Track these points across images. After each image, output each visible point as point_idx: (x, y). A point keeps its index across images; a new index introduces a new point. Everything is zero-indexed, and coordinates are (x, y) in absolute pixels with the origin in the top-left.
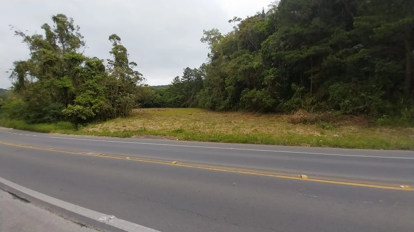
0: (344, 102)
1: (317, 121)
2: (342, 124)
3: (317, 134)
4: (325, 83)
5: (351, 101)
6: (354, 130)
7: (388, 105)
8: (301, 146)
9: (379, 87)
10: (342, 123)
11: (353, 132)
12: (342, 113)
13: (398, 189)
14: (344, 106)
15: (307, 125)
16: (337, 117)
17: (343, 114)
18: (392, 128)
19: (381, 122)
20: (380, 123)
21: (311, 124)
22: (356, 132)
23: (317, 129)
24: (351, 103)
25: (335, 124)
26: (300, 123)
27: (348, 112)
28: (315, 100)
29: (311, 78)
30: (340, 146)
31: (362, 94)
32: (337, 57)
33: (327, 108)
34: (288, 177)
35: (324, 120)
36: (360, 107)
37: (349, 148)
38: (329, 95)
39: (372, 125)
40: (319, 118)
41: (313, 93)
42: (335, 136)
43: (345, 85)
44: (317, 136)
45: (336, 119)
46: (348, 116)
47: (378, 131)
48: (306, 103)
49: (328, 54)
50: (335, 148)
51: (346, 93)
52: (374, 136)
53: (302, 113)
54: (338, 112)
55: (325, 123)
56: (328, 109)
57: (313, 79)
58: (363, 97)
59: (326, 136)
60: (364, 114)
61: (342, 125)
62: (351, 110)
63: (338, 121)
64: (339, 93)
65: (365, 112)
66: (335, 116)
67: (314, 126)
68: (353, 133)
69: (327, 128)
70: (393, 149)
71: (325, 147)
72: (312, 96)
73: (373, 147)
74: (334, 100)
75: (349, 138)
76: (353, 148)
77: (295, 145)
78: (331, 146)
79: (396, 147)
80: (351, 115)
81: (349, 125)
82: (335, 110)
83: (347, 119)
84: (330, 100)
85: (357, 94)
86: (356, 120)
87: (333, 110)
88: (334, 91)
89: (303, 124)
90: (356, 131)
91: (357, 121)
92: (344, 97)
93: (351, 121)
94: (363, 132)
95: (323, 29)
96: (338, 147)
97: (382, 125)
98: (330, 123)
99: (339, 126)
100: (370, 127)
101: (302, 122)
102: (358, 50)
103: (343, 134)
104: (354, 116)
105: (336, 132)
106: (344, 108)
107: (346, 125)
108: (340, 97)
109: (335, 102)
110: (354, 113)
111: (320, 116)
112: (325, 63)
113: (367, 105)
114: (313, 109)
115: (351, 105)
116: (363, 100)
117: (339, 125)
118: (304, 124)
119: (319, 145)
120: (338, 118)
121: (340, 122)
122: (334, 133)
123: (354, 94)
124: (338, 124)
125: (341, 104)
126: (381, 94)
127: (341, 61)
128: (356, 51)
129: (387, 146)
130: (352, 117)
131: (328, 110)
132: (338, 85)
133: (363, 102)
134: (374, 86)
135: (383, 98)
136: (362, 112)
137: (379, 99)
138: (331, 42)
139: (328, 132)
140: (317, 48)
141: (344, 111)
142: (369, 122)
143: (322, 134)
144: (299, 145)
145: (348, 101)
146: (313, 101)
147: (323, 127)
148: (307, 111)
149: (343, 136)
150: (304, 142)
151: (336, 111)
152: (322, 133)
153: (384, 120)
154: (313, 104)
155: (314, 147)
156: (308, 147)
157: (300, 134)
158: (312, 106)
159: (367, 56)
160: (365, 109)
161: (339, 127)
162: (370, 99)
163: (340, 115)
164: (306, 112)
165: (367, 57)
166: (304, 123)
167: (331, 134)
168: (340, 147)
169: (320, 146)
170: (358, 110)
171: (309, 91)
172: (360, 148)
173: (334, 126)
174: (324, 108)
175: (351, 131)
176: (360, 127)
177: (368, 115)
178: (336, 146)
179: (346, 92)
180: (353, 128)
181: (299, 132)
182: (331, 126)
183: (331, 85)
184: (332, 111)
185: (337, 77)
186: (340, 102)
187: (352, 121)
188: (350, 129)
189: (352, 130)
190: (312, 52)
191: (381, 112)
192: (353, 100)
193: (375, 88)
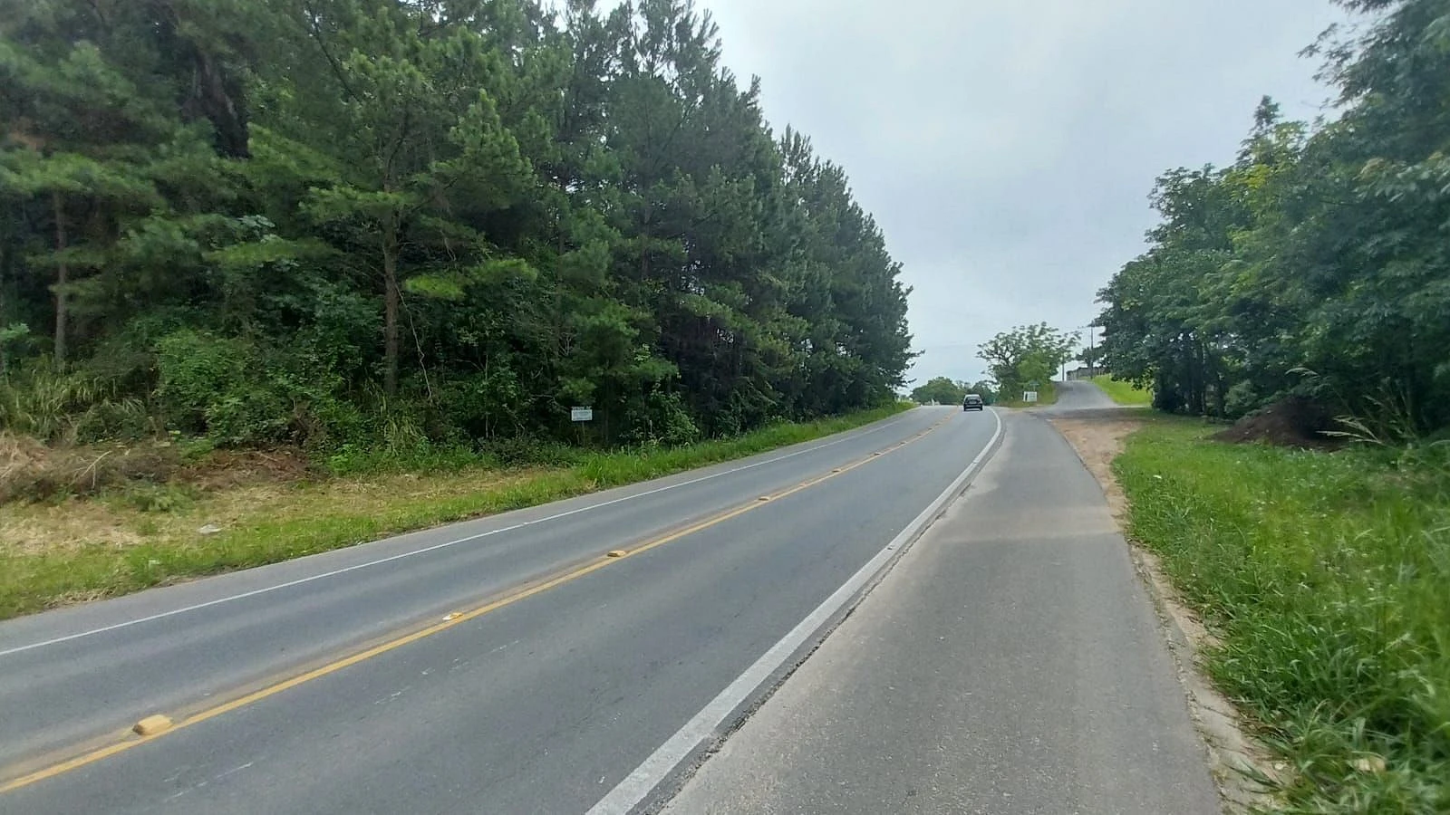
0: (221, 403)
1: (112, 482)
2: (219, 484)
3: (124, 537)
4: (137, 324)
5: (245, 399)
6: (264, 501)
7: (354, 417)
8: (51, 607)
9: (327, 363)
10: (218, 480)
11: (266, 509)
12: (216, 442)
13: (442, 626)
14: (220, 417)
15: (58, 507)
16: (197, 459)
17: (220, 447)
18: (367, 480)
19: (341, 466)
20: (336, 469)
21: (78, 498)
22: (274, 506)
23: (116, 518)
24: (244, 409)
25: (194, 484)
26: (14, 498)
27: (237, 439)
28: (85, 393)
29: (61, 289)
30: (237, 563)
31: (282, 381)
32: (186, 234)
33: (151, 427)
34: (74, 763)
35: (140, 477)
36: (278, 422)
37: (269, 563)
38: (157, 372)
39: (316, 476)
40: (116, 469)
41: (71, 356)
42: (204, 530)
43: (222, 344)
44: (125, 544)
45: (193, 469)
46: (239, 453)
47: (334, 492)
48: (36, 403)
49: (145, 212)
50: (215, 574)
51: (226, 372)
52: (328, 510)
53: (16, 452)
54: (201, 442)
55: (150, 487)
56: (155, 429)
57: (71, 298)
58: (282, 391)
59: (165, 539)
60: (291, 443)
61: (220, 487)
62: (246, 432)
63: (204, 474)
64: (199, 371)
65: (293, 435)
66: (190, 456)
67: (100, 506)
68: (266, 511)
69: (160, 505)
70: (385, 537)
71: (176, 581)
72: (69, 372)
73: (339, 543)
74: (181, 396)
75: (257, 529)
76: (279, 559)
77: (20, 610)
78: (200, 571)
79: (390, 530)
80: (248, 451)
81: (245, 486)
82: (187, 432)
83: (235, 465)
84: (161, 392)
85: (263, 378)
86: (266, 464)
87: (178, 432)
88: (180, 361)
89: (34, 505)
90: (274, 502)
91: (270, 467)
92: (220, 386)
93: (252, 470)
94: (296, 503)
95: (123, 102)
96: (226, 567)
97: (342, 474)
98: (171, 483)
99: (208, 494)
100: (311, 482)
101: (29, 492)
102: (257, 232)
103: (234, 520)
104: (258, 453)
105: (204, 516)
106: (220, 426)
107: (236, 485)
108: (203, 384)
109: (183, 402)
110: (259, 442)
111: (118, 459)
112: (133, 245)
113: (296, 414)
114: (76, 429)
115: (246, 414)
116: (283, 399)
117: (208, 489)
118: (37, 501)
119: (146, 580)
120: (202, 462)
121: (210, 476)
122: (197, 520)
123: (255, 378)
124: (205, 484)
125: (210, 411)
126: (333, 384)
127: (203, 255)
128: (251, 236)
129: (372, 532)
130: (252, 457)
131: (152, 433)
132: (192, 338)
133: (283, 404)
134: (314, 358)
135: (340, 394)
136: (283, 437)
137: (328, 397)
138: (155, 167)
139: (169, 520)
140: (97, 170)
141: (223, 435)
142: (308, 469)
143: (145, 534)
144: (43, 607)
145: (235, 401)
146: (73, 392)
147: (145, 505)
148: (43, 440)
149: (237, 525)
150: (67, 587)
151: (191, 437)
152: (146, 531)
153: (346, 460)
154: (74, 406)
155: (125, 594)
156: (96, 604)
157: (32, 551)
158: (68, 416)
159: (287, 262)
160: (292, 426)
161: (210, 498)
162: (305, 397)
163: (209, 452)
164: (39, 444)
165: (288, 265)
166: (40, 495)
167: (184, 527)
168: (236, 566)
169: (153, 584)
170: (271, 431)
171: (50, 348)
172: (303, 555)
173: (189, 495)
174: (132, 424)
175: (255, 503)
176: (281, 488)
177: (301, 448)
178: (219, 567)
179: (225, 368)
180: (261, 494)
181: (20, 543)
182: (179, 497)
183: (160, 334)
184: (174, 438)
185: (183, 308)
186: (203, 403)
187: (255, 472)
188: (254, 500)
189: (258, 500)
190: (69, 176)
191: (338, 435)
192: (253, 397)
193: (315, 364)
